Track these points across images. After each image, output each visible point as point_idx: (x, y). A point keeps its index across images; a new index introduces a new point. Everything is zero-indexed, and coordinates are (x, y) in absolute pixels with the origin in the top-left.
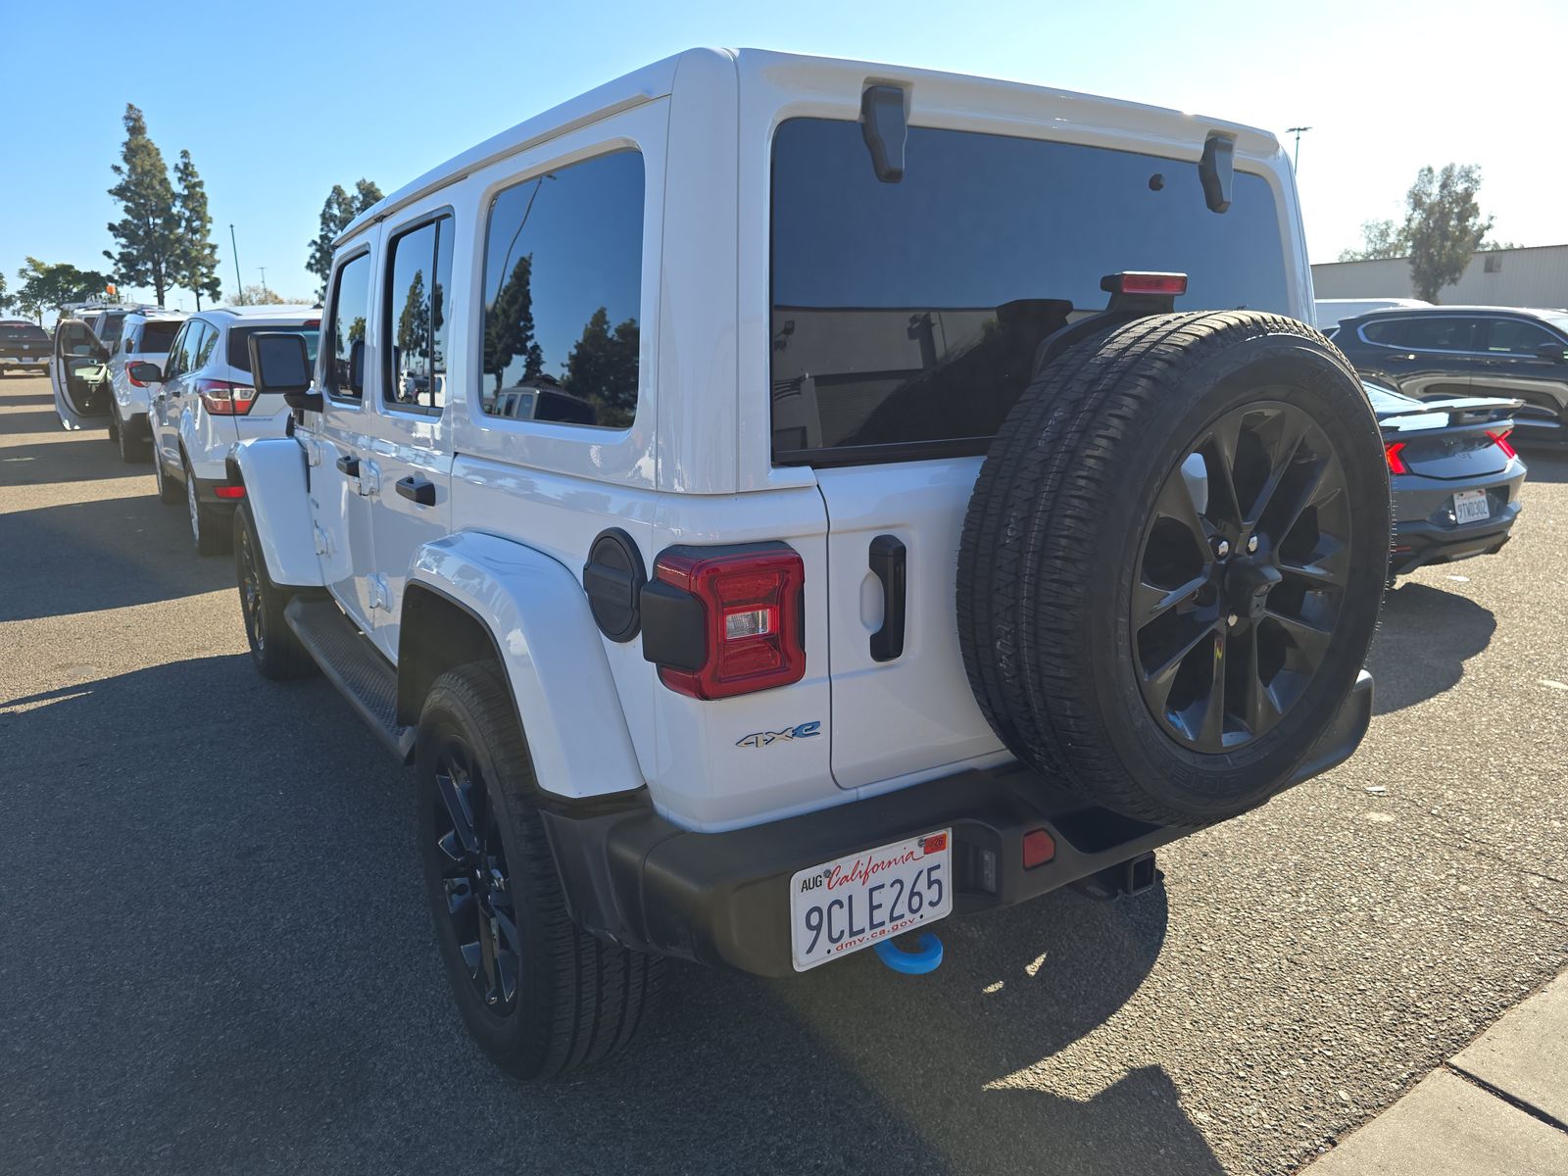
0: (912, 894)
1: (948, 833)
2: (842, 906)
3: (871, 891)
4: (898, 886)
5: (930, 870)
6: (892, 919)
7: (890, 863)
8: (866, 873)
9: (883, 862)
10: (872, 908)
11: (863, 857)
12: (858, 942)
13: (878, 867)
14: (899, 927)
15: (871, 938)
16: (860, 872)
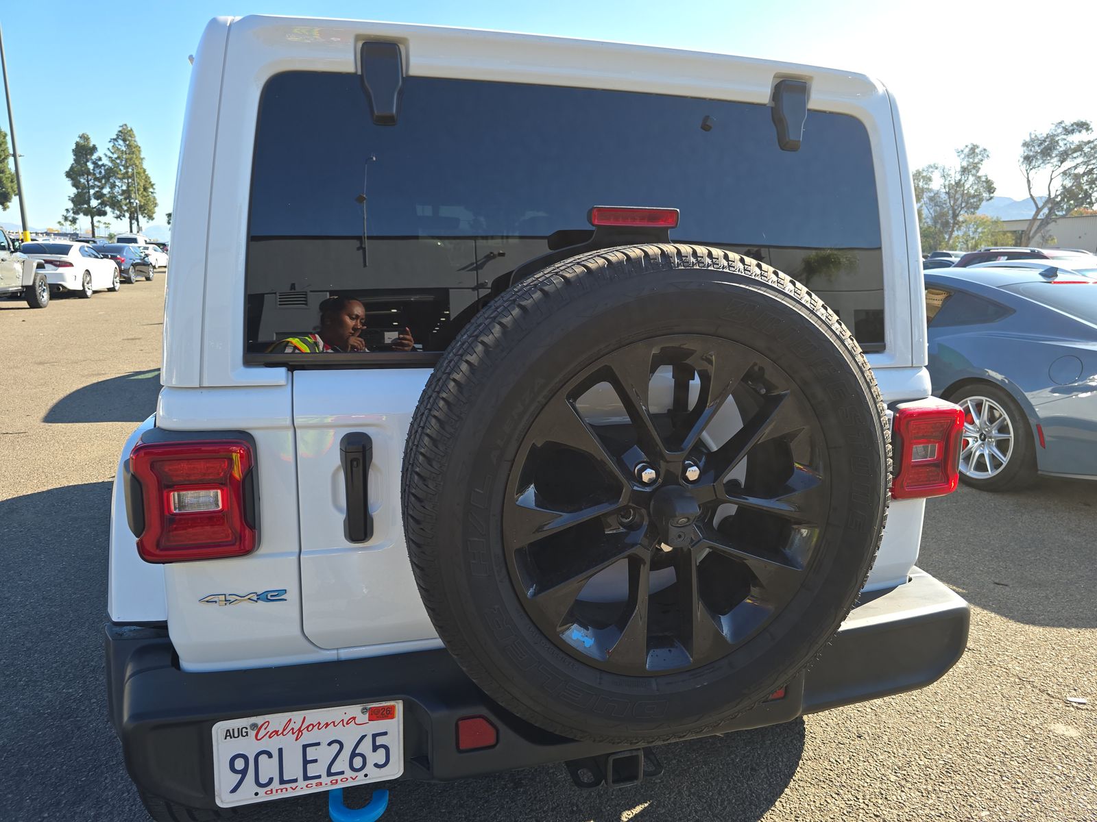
0: (353, 755)
1: (399, 706)
2: (270, 755)
3: (305, 747)
4: (336, 747)
5: (374, 736)
6: (329, 774)
7: (327, 725)
8: (299, 730)
9: (319, 723)
10: (306, 762)
11: (297, 717)
12: (289, 790)
13: (314, 726)
14: (339, 781)
15: (305, 787)
16: (293, 729)
